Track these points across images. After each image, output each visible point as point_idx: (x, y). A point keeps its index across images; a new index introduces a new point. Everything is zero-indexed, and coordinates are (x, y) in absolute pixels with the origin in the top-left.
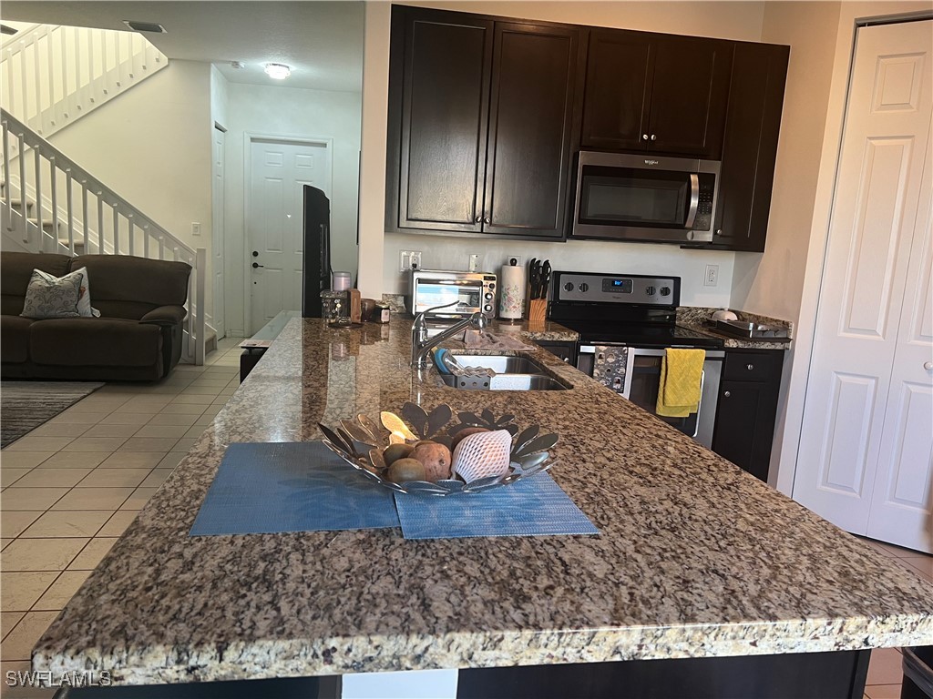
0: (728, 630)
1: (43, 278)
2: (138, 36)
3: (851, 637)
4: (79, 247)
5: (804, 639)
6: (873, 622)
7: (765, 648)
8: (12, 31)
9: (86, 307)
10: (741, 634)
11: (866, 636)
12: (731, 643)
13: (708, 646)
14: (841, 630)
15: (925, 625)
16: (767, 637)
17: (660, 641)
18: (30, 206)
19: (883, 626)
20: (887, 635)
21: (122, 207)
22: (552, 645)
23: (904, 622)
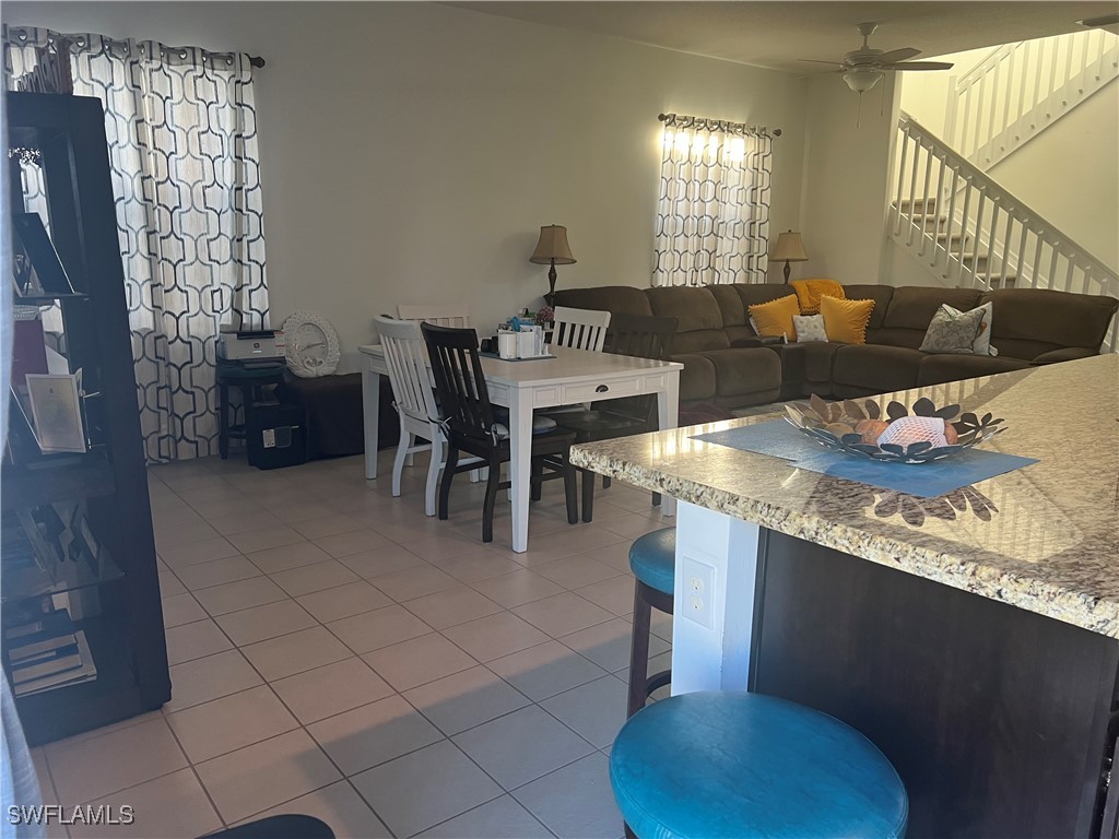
0: (878, 541)
1: (949, 312)
3: (984, 584)
4: (1011, 280)
5: (940, 570)
6: (1006, 577)
7: (906, 566)
8: (948, 66)
9: (984, 345)
10: (888, 547)
11: (999, 588)
12: (880, 552)
13: (862, 549)
14: (974, 574)
15: (1064, 601)
16: (909, 557)
17: (830, 533)
18: (966, 241)
19: (1016, 585)
20: (1022, 596)
23: (1040, 588)
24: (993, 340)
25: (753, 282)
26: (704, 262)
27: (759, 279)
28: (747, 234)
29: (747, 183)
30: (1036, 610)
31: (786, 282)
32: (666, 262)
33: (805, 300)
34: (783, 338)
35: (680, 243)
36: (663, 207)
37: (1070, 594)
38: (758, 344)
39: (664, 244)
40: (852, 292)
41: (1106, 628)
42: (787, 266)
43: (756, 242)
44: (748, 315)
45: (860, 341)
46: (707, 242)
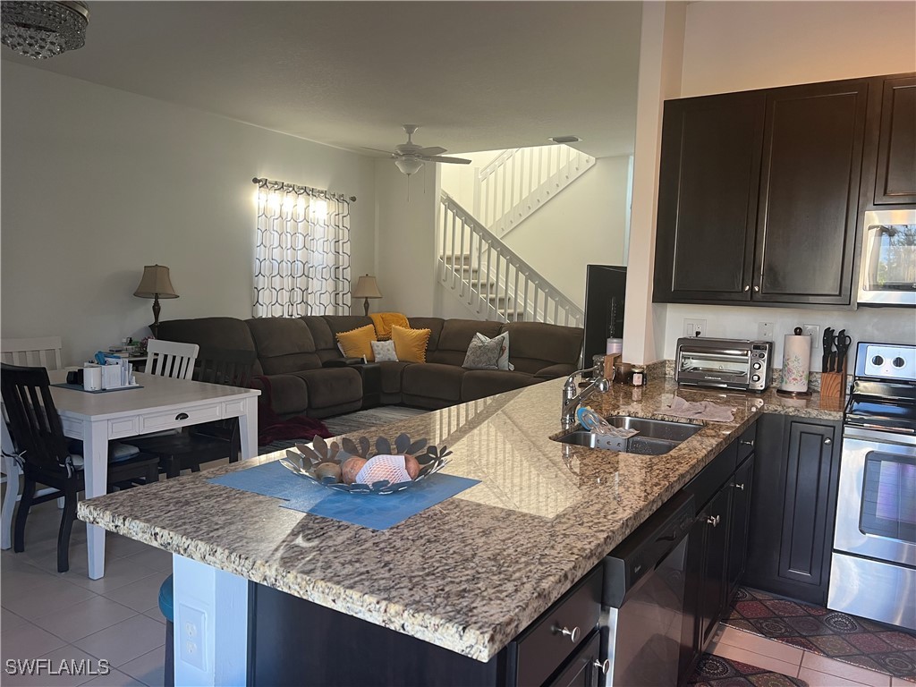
0: (319, 586)
1: (481, 339)
2: (564, 146)
3: (393, 619)
4: (520, 315)
5: (363, 609)
6: (406, 613)
7: (340, 607)
9: (505, 363)
10: (327, 591)
11: (402, 622)
12: (321, 595)
13: (309, 593)
14: (386, 611)
15: (444, 631)
16: (341, 599)
17: (285, 580)
18: (492, 286)
19: (413, 619)
20: (418, 628)
21: (542, 284)
22: (237, 563)
23: (428, 621)
24: (511, 359)
25: (340, 314)
26: (298, 297)
27: (344, 312)
28: (333, 276)
29: (331, 237)
30: (427, 640)
31: (367, 314)
32: (264, 297)
33: (380, 328)
34: (363, 359)
35: (277, 282)
36: (260, 253)
37: (447, 625)
38: (343, 365)
39: (262, 282)
40: (415, 323)
41: (472, 652)
42: (366, 303)
43: (341, 283)
44: (336, 341)
45: (421, 360)
46: (300, 282)
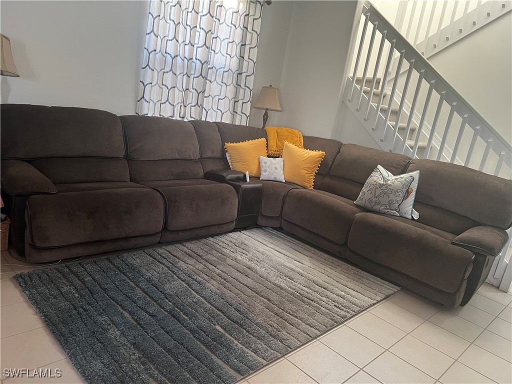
9: (409, 209)
24: (417, 204)
25: (237, 123)
26: (192, 98)
27: (241, 121)
28: (235, 82)
29: (238, 40)
31: (264, 127)
32: (152, 93)
33: (273, 143)
35: (169, 79)
36: (151, 42)
38: (222, 180)
39: (148, 76)
40: (310, 143)
42: (266, 114)
43: (242, 91)
44: (224, 151)
45: (310, 184)
46: (196, 83)
